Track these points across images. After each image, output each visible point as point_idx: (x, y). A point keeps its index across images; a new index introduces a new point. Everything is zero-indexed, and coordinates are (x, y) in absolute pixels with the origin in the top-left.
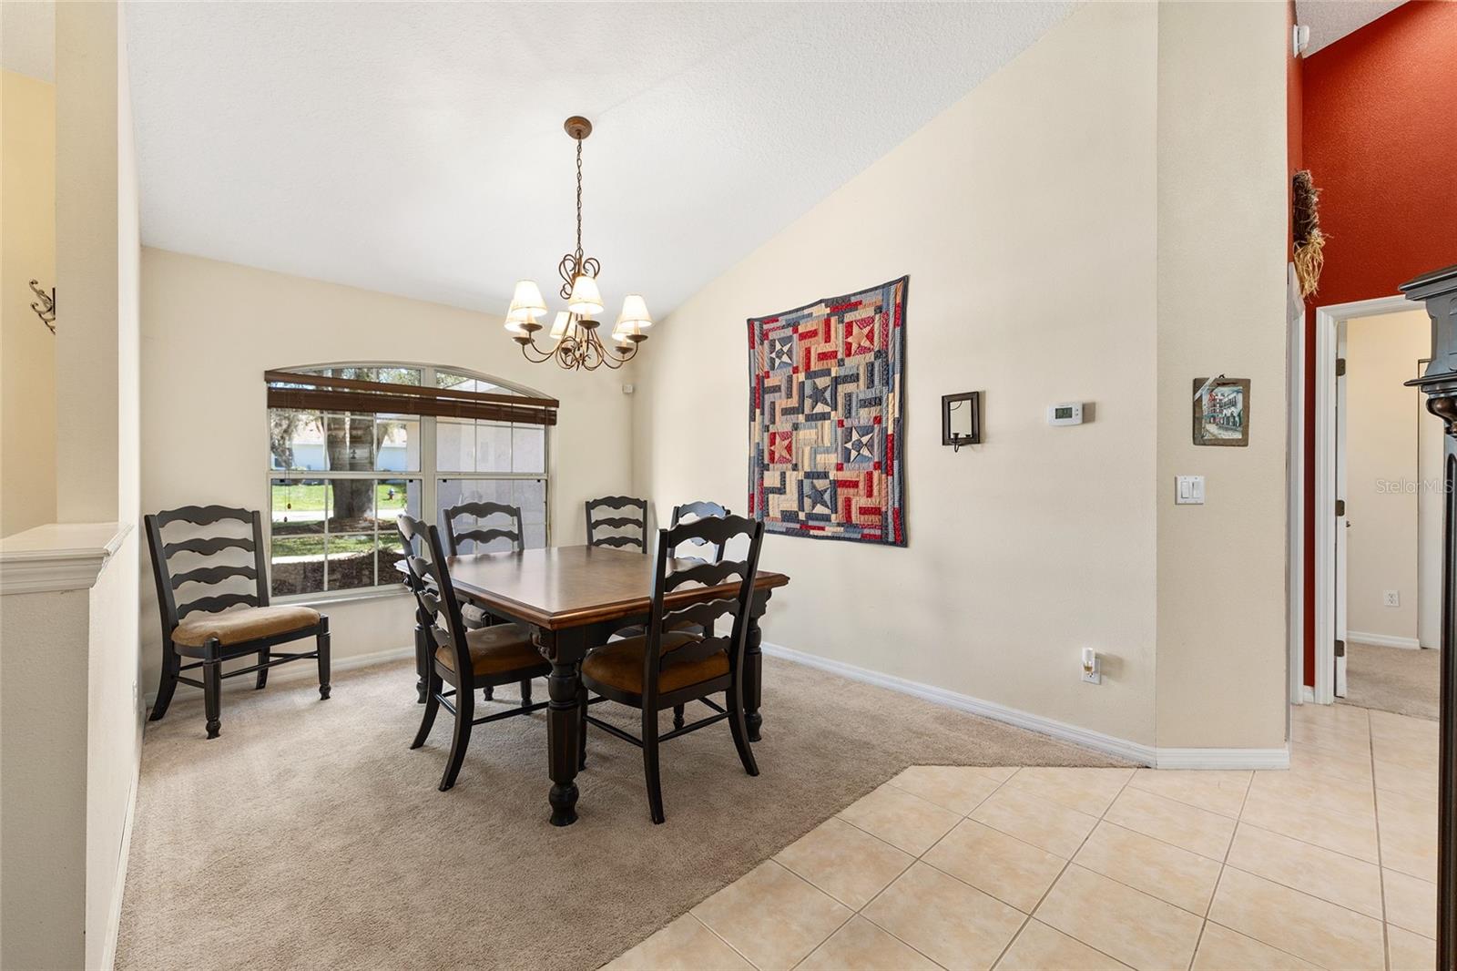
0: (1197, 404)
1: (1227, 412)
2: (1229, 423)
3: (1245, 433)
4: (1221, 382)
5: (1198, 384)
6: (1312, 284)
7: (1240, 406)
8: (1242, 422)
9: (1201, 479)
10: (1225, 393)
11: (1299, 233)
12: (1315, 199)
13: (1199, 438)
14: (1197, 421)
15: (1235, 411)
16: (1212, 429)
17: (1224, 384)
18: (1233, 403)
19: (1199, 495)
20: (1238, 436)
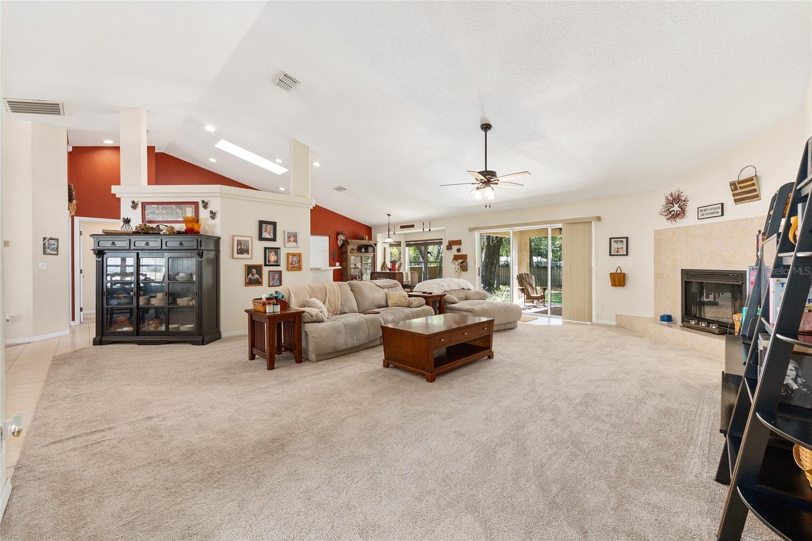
0: (44, 244)
1: (53, 247)
2: (53, 249)
3: (58, 252)
4: (51, 239)
5: (44, 239)
6: (73, 213)
7: (56, 245)
8: (57, 249)
9: (45, 264)
10: (52, 242)
11: (70, 200)
12: (74, 193)
13: (45, 253)
14: (44, 248)
15: (55, 246)
16: (48, 250)
17: (52, 239)
18: (54, 245)
19: (45, 268)
20: (56, 253)
